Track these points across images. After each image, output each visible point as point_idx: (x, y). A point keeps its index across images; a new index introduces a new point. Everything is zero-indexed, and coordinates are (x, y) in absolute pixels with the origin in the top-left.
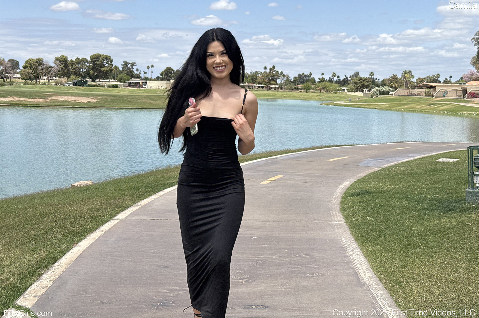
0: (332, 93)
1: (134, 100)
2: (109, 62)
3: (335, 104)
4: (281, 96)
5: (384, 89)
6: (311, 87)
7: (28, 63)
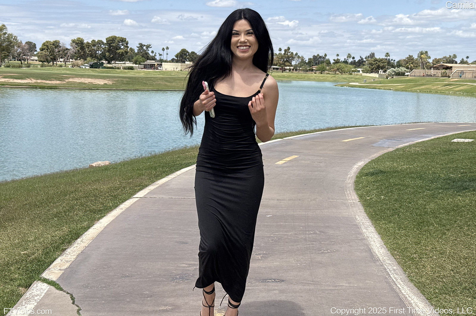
0: (347, 75)
1: (150, 82)
2: (124, 44)
3: (351, 86)
4: (296, 78)
5: (400, 70)
6: (326, 68)
7: (45, 45)
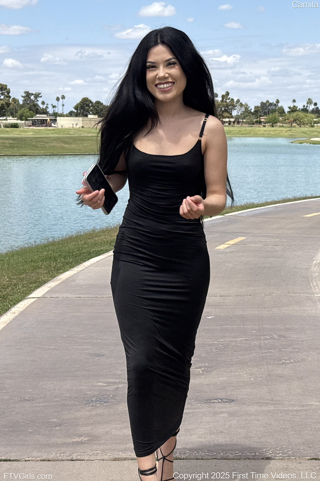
0: (307, 127)
1: (40, 143)
2: (5, 93)
3: (312, 142)
4: (238, 133)
6: (279, 119)
